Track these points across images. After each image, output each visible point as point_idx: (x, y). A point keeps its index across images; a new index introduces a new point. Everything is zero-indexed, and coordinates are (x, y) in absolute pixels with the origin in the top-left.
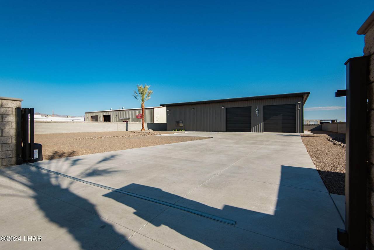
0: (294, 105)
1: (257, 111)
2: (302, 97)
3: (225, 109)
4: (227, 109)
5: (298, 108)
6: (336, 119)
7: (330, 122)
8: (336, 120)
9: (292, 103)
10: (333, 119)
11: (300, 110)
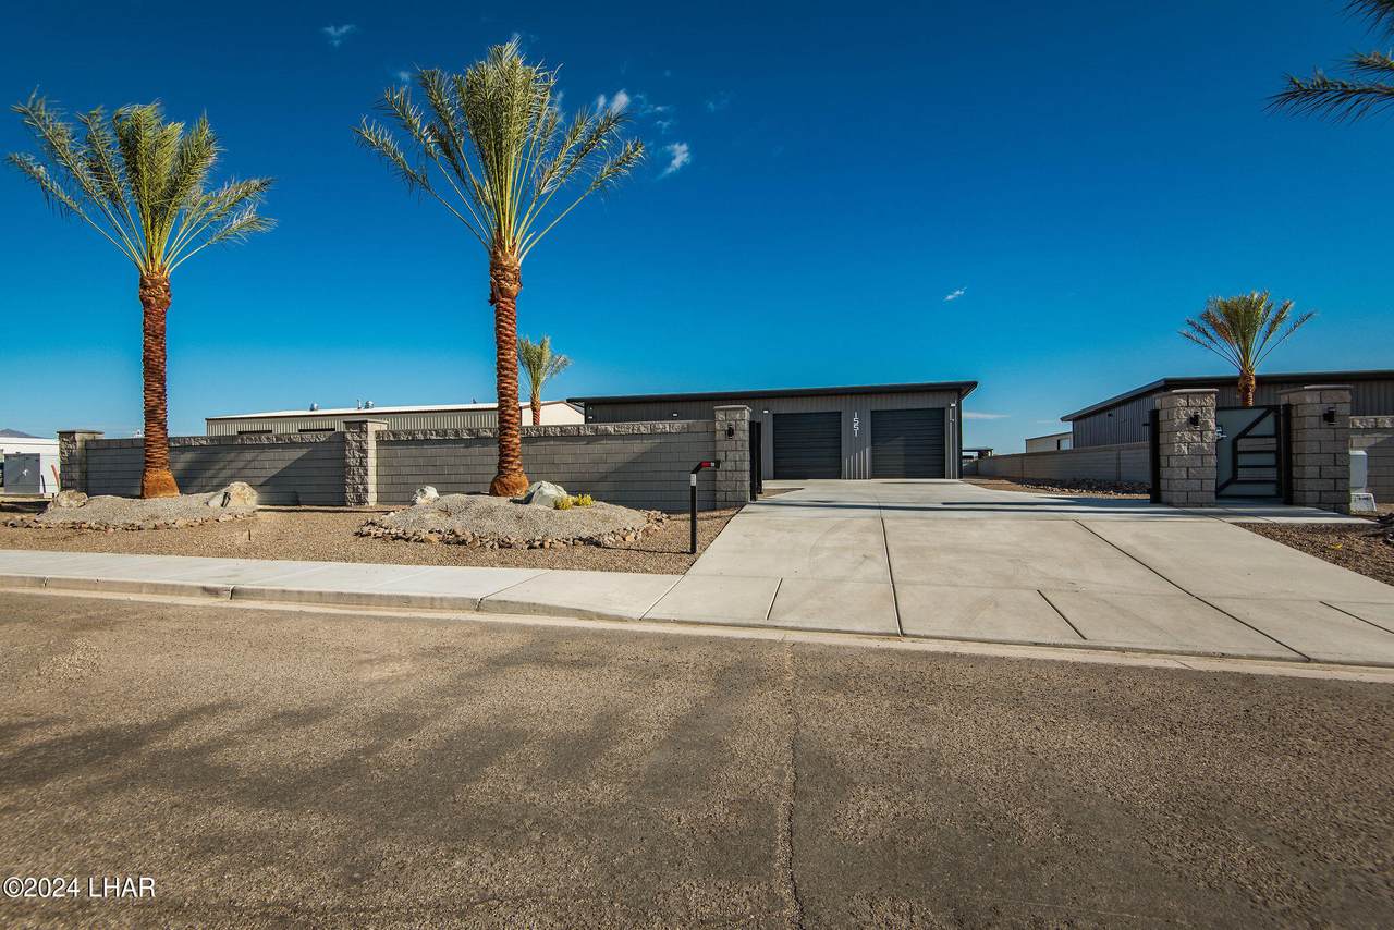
0: (942, 411)
1: (856, 424)
2: (961, 390)
3: (771, 417)
4: (776, 416)
5: (950, 417)
6: (990, 447)
7: (975, 454)
8: (991, 450)
9: (936, 407)
10: (982, 446)
11: (953, 423)
